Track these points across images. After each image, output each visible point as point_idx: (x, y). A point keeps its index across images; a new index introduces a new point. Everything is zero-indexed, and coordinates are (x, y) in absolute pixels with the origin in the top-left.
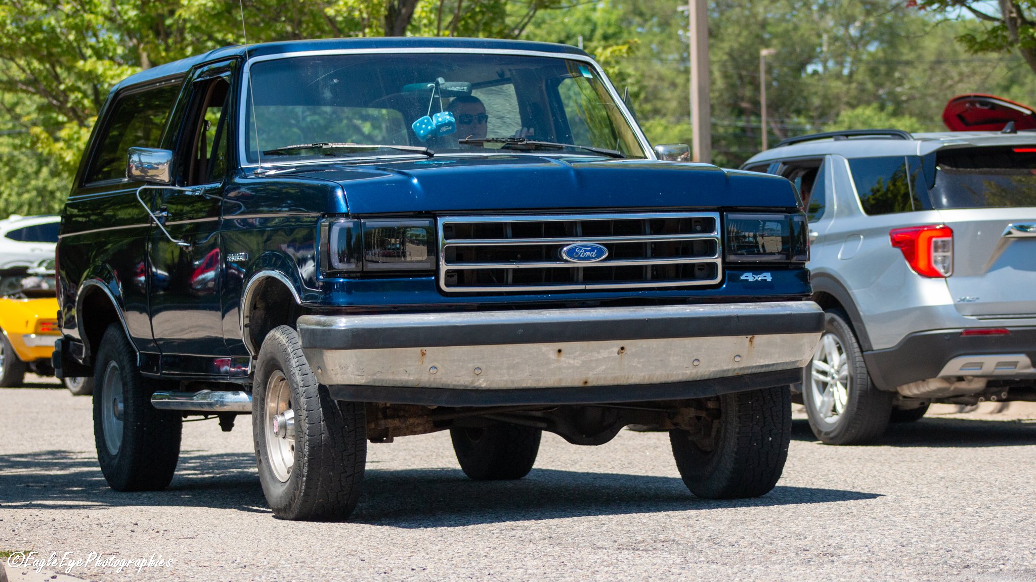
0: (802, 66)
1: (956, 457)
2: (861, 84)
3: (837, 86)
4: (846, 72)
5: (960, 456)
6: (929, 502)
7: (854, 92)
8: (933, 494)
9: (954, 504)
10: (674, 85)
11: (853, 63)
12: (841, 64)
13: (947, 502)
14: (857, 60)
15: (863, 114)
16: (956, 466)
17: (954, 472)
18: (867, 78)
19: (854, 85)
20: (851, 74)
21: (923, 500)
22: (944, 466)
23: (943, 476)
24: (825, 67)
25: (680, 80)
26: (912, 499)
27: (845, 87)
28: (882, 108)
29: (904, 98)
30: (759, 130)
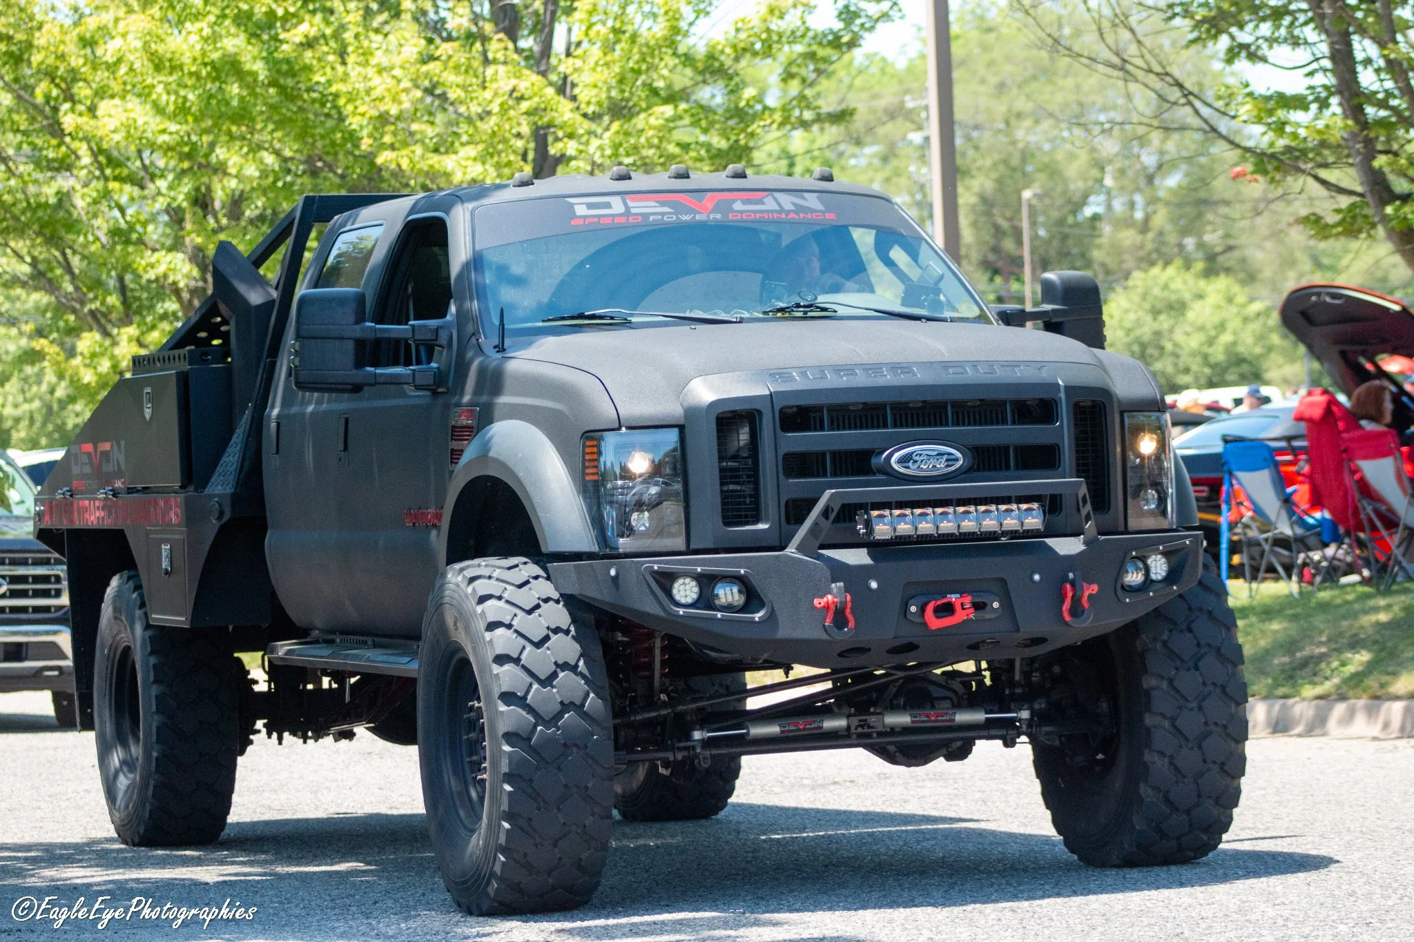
0: (1078, 207)
2: (1161, 233)
3: (1129, 237)
4: (1139, 215)
7: (1149, 246)
11: (1147, 204)
12: (1131, 205)
14: (1153, 201)
18: (1168, 228)
19: (1150, 235)
20: (1147, 219)
24: (1109, 207)
27: (1139, 238)
28: (1188, 266)
29: (1219, 249)
30: (1021, 299)
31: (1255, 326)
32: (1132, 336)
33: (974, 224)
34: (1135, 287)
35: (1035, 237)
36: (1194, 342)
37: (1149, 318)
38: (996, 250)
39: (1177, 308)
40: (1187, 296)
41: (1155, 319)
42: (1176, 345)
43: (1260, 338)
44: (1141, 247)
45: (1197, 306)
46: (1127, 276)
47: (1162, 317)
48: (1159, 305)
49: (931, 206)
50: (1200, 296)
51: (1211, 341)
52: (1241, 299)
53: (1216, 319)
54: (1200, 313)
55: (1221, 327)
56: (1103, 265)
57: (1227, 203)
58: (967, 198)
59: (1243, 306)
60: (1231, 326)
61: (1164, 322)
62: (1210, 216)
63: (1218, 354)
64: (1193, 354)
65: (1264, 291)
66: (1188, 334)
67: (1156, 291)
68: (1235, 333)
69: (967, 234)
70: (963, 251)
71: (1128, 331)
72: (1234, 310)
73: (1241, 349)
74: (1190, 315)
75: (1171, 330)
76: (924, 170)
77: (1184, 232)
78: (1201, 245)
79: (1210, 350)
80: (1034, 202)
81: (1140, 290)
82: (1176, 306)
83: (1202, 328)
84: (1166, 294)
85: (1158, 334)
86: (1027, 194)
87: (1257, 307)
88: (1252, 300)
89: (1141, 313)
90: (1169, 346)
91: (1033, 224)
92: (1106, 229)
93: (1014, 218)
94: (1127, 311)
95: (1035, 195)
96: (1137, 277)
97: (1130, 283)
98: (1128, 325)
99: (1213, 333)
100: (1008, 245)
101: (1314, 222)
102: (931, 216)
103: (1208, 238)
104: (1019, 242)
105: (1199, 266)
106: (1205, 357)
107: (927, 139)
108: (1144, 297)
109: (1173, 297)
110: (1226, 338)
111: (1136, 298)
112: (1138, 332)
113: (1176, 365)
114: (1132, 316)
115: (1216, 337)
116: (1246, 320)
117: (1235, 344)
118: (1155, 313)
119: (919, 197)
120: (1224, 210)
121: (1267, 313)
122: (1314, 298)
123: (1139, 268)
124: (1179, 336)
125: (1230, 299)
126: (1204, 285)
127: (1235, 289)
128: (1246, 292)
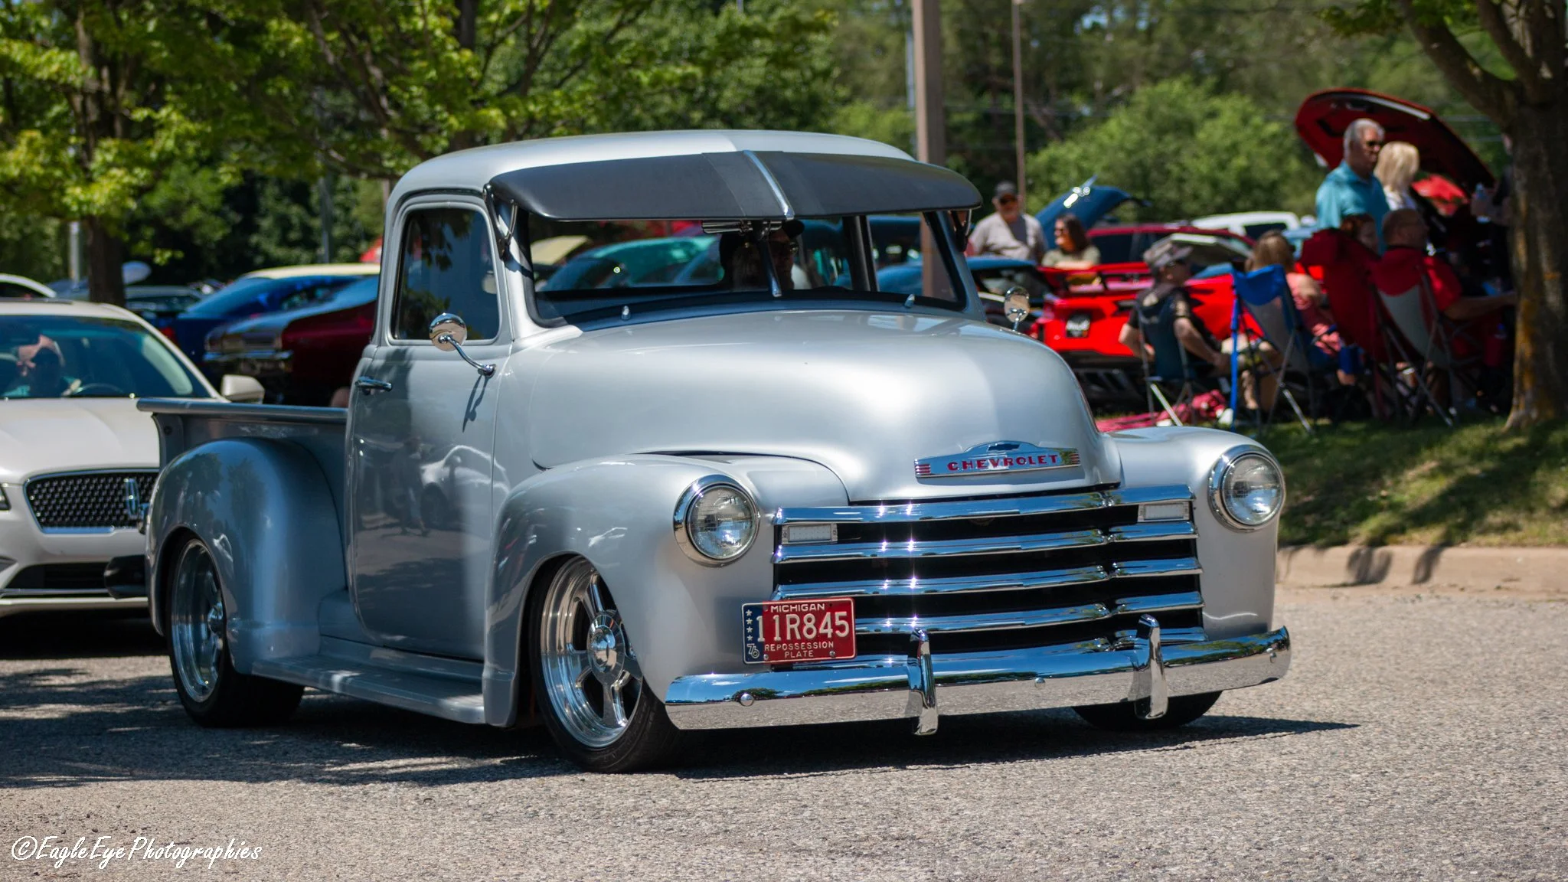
0: (1076, 17)
1: (1329, 671)
2: (1166, 45)
3: (1132, 48)
4: (1142, 25)
5: (1334, 667)
6: (1294, 762)
7: (1155, 57)
8: (1299, 747)
9: (1332, 766)
10: (881, 49)
11: (1152, 13)
12: (1134, 14)
13: (1320, 763)
14: (1159, 8)
15: (1169, 92)
16: (1330, 690)
17: (1327, 702)
18: (1176, 37)
19: (1156, 47)
20: (1151, 28)
21: (1286, 759)
22: (1311, 690)
23: (1311, 710)
24: (1111, 18)
25: (890, 41)
26: (1267, 756)
27: (1143, 50)
28: (1198, 81)
29: (1229, 65)
30: (1011, 117)
31: (1269, 149)
32: (1135, 159)
33: (958, 34)
34: (1140, 103)
35: (1027, 51)
36: (1203, 166)
37: (1153, 139)
38: (982, 63)
39: (1186, 128)
40: (1197, 116)
41: (1160, 140)
42: (1184, 169)
43: (1279, 162)
44: (1146, 60)
45: (1208, 124)
46: (1131, 91)
47: (1169, 138)
48: (1165, 125)
49: (910, 14)
50: (1213, 115)
51: (1222, 166)
52: (1257, 120)
53: (1228, 142)
54: (1212, 133)
55: (1234, 149)
57: (1240, 13)
59: (1257, 128)
60: (1244, 148)
61: (1171, 143)
62: (1222, 29)
63: (1229, 180)
64: (1203, 179)
65: (1281, 112)
66: (1196, 156)
67: (1163, 109)
68: (1249, 156)
69: (951, 44)
71: (1130, 153)
72: (1249, 131)
73: (1257, 175)
74: (1201, 135)
75: (1177, 152)
77: (1193, 44)
78: (1211, 59)
79: (1220, 175)
80: (1027, 10)
81: (1143, 107)
82: (1184, 126)
83: (1212, 151)
84: (1174, 112)
85: (1161, 155)
87: (1273, 128)
88: (1267, 121)
89: (1145, 134)
90: (1175, 170)
91: (1026, 33)
92: (1107, 38)
93: (1004, 27)
94: (1129, 130)
96: (1143, 93)
97: (1135, 99)
98: (1128, 145)
99: (1225, 156)
100: (998, 59)
101: (1337, 16)
102: (910, 25)
103: (1222, 52)
104: (1009, 55)
105: (1210, 82)
106: (1215, 184)
108: (1149, 115)
109: (1180, 116)
110: (1240, 162)
111: (1139, 116)
112: (1141, 155)
113: (1180, 190)
114: (1135, 136)
115: (1229, 160)
116: (1263, 142)
117: (1247, 169)
118: (1161, 132)
120: (1237, 21)
121: (1285, 134)
122: (1333, 106)
123: (1143, 84)
124: (1186, 159)
125: (1245, 120)
126: (1217, 102)
127: (1250, 109)
128: (1262, 111)
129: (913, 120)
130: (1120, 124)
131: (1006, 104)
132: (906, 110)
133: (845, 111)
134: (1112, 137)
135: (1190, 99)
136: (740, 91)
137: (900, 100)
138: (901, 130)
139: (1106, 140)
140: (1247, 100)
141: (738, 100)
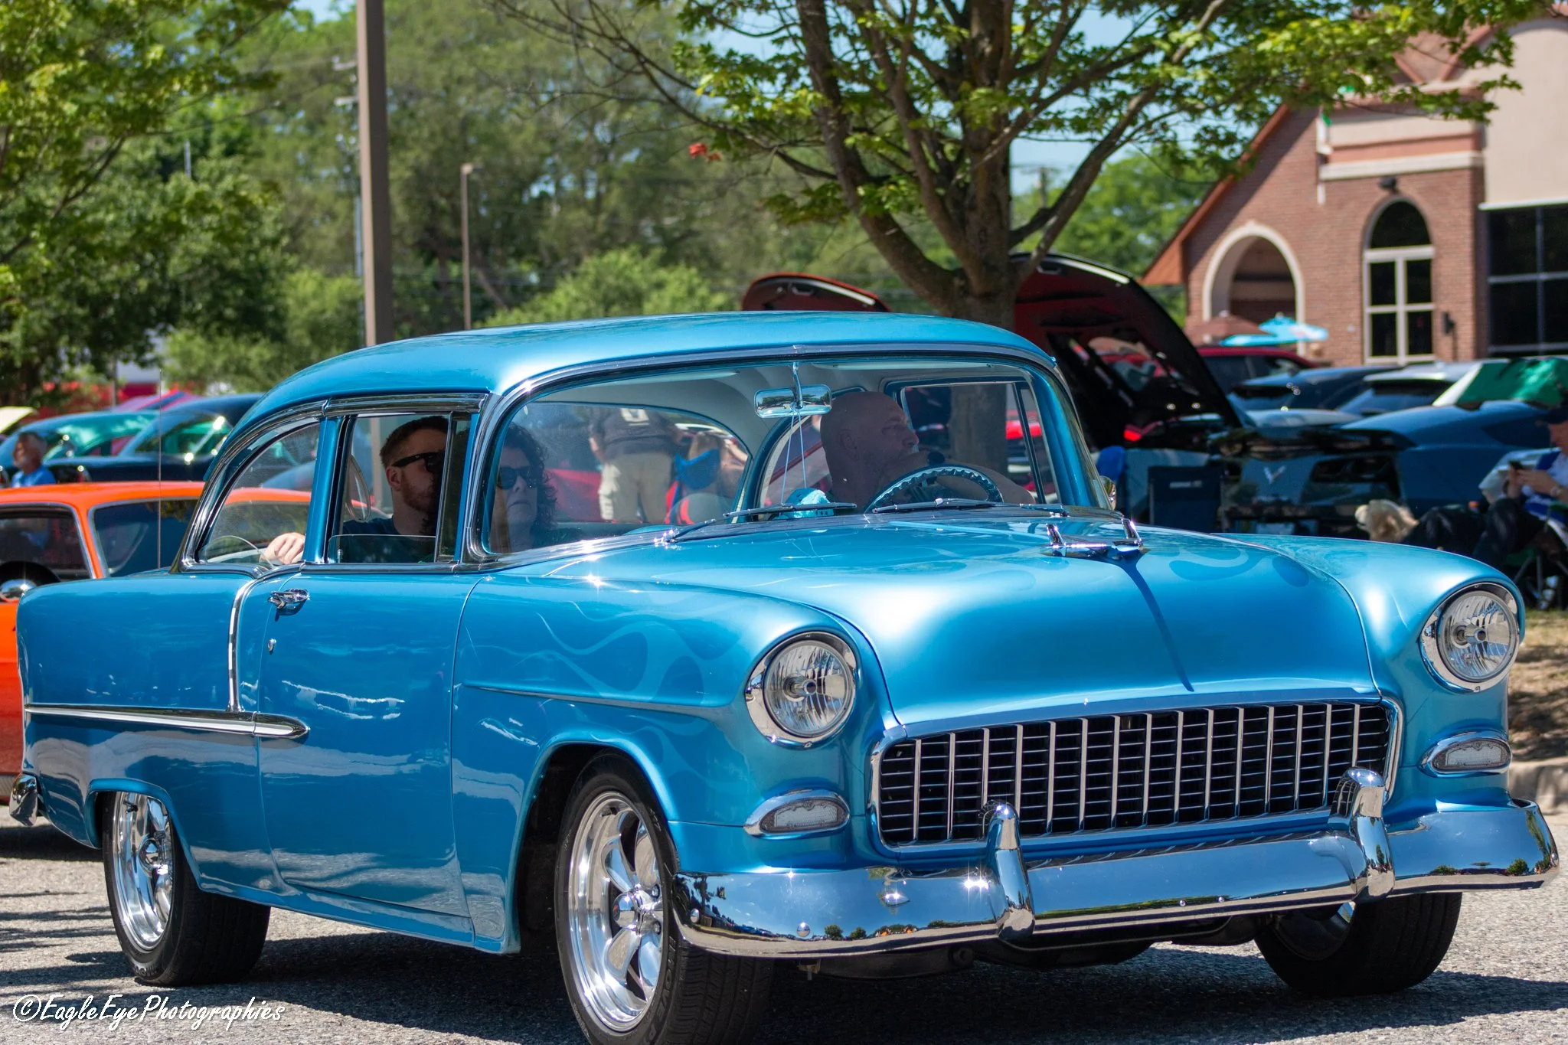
0: (524, 186)
2: (614, 214)
3: (578, 218)
4: (590, 194)
7: (601, 229)
10: (332, 215)
11: (600, 183)
12: (582, 183)
14: (608, 178)
15: (616, 263)
18: (623, 206)
19: (603, 217)
20: (599, 197)
24: (558, 186)
25: (340, 207)
27: (590, 220)
28: (644, 252)
29: (677, 234)
30: (460, 285)
33: (408, 201)
34: (586, 273)
35: (475, 218)
37: (600, 309)
38: (431, 230)
39: (633, 298)
40: (644, 286)
41: (607, 310)
44: (593, 229)
45: (654, 296)
46: (578, 261)
47: (616, 308)
48: (613, 295)
49: (358, 179)
50: (660, 285)
52: (703, 291)
54: (658, 304)
56: (550, 249)
57: (687, 183)
58: (399, 172)
59: (703, 299)
61: (618, 313)
62: (668, 199)
65: (728, 283)
67: (611, 280)
69: (401, 213)
70: (395, 231)
72: (695, 302)
74: (648, 306)
76: (353, 140)
77: (641, 214)
78: (659, 230)
80: (475, 177)
81: (591, 278)
82: (632, 295)
84: (621, 282)
86: (467, 169)
87: (719, 299)
88: (713, 291)
89: (592, 304)
91: (474, 200)
92: (555, 210)
93: (452, 196)
94: (577, 300)
95: (475, 170)
96: (590, 264)
97: (582, 269)
100: (446, 226)
101: (781, 204)
102: (359, 192)
103: (669, 221)
104: (457, 222)
105: (657, 252)
107: (356, 105)
108: (597, 284)
109: (628, 287)
111: (586, 286)
114: (582, 306)
118: (608, 303)
119: (347, 169)
120: (684, 191)
121: (729, 306)
122: (780, 290)
123: (590, 254)
125: (691, 292)
126: (663, 274)
127: (696, 281)
128: (708, 282)
129: (361, 287)
130: (567, 294)
131: (454, 270)
132: (355, 277)
133: (293, 278)
134: (559, 306)
135: (637, 269)
136: (187, 259)
137: (349, 267)
138: (348, 296)
139: (553, 309)
140: (694, 270)
141: (185, 268)
